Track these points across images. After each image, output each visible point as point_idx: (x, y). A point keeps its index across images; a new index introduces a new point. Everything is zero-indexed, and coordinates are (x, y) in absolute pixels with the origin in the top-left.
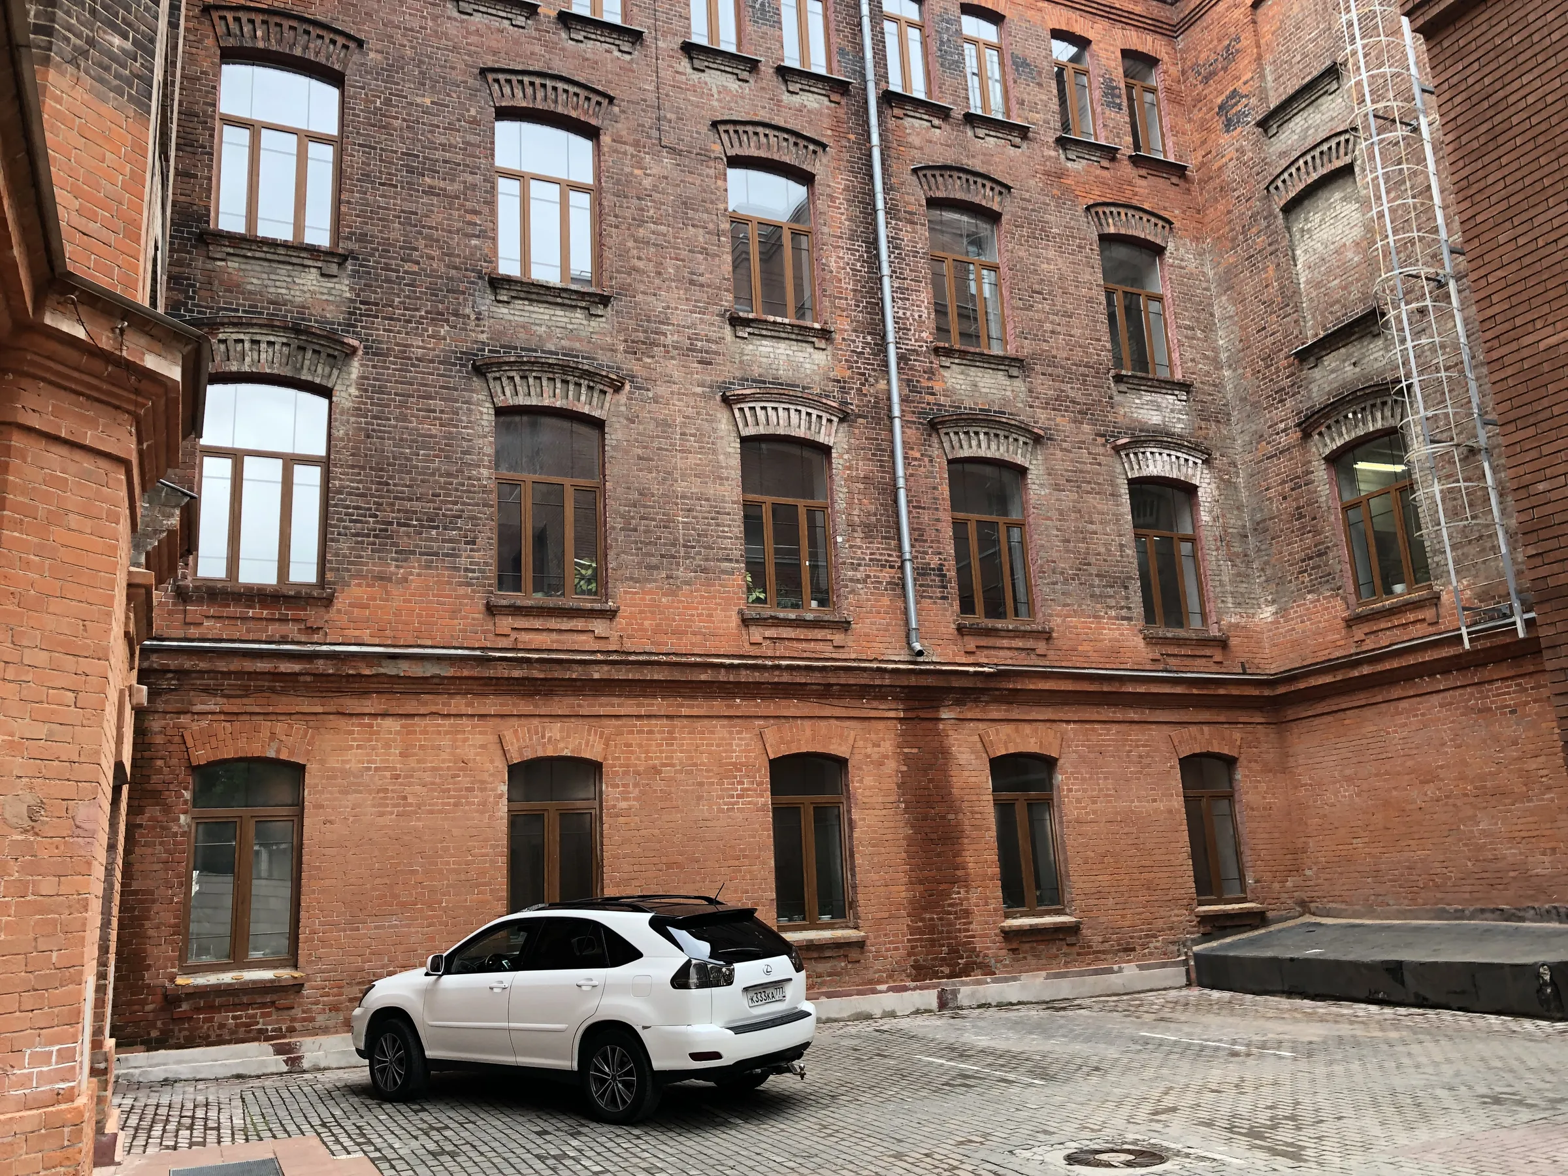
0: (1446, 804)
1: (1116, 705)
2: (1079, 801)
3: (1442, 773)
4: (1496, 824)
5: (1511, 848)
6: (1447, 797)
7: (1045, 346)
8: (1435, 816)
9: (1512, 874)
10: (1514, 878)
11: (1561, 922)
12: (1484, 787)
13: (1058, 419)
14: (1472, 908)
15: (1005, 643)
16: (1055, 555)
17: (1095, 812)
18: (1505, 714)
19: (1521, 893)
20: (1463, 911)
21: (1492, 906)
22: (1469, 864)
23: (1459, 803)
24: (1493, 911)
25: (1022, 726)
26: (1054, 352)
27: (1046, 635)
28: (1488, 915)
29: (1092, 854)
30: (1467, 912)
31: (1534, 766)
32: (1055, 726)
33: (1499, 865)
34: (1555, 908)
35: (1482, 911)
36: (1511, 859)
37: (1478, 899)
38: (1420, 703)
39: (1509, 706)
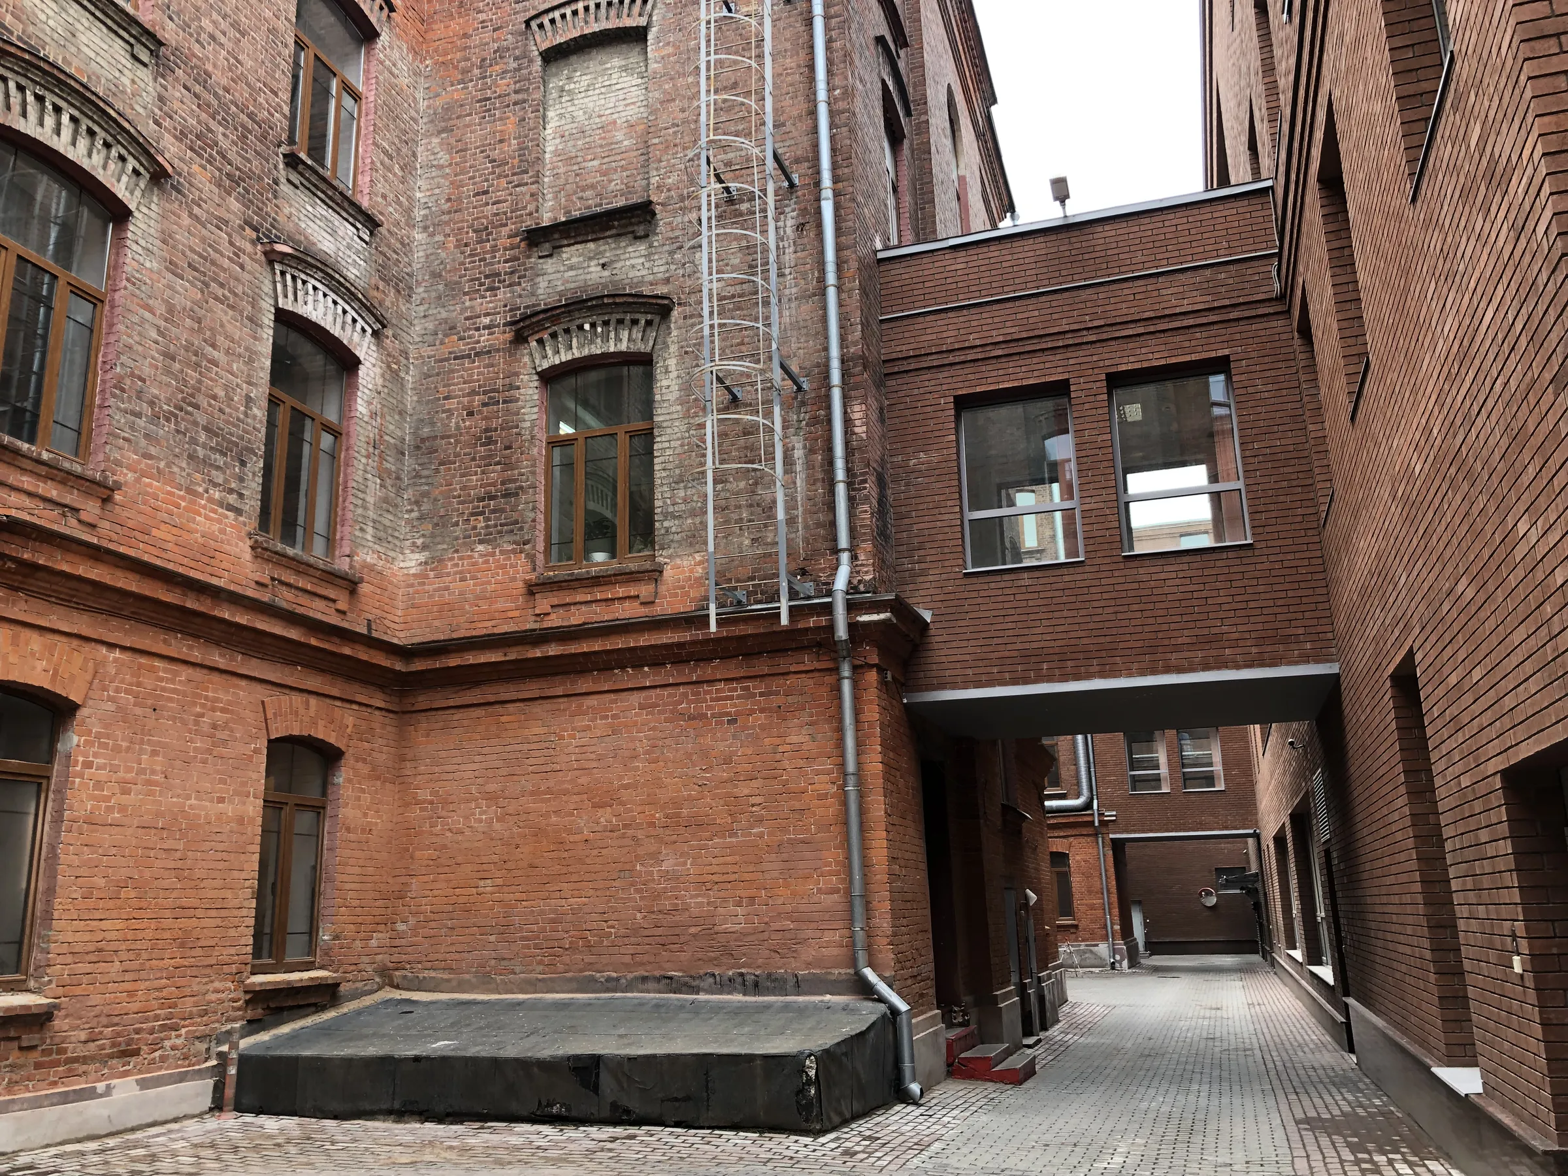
0: (623, 836)
1: (196, 636)
2: (99, 785)
3: (625, 795)
4: (685, 864)
5: (697, 896)
6: (625, 826)
7: (197, 48)
8: (604, 852)
9: (693, 930)
10: (694, 935)
11: (744, 995)
12: (678, 815)
13: (195, 168)
14: (630, 976)
15: (27, 482)
16: (147, 371)
17: (122, 809)
18: (722, 723)
19: (700, 955)
20: (618, 979)
21: (657, 973)
22: (639, 915)
23: (640, 834)
24: (658, 980)
25: (26, 633)
26: (209, 67)
27: (104, 492)
28: (651, 985)
29: (101, 882)
30: (623, 981)
31: (746, 792)
32: (87, 648)
33: (678, 918)
34: (742, 975)
35: (644, 979)
36: (695, 911)
37: (642, 964)
38: (615, 702)
39: (728, 714)
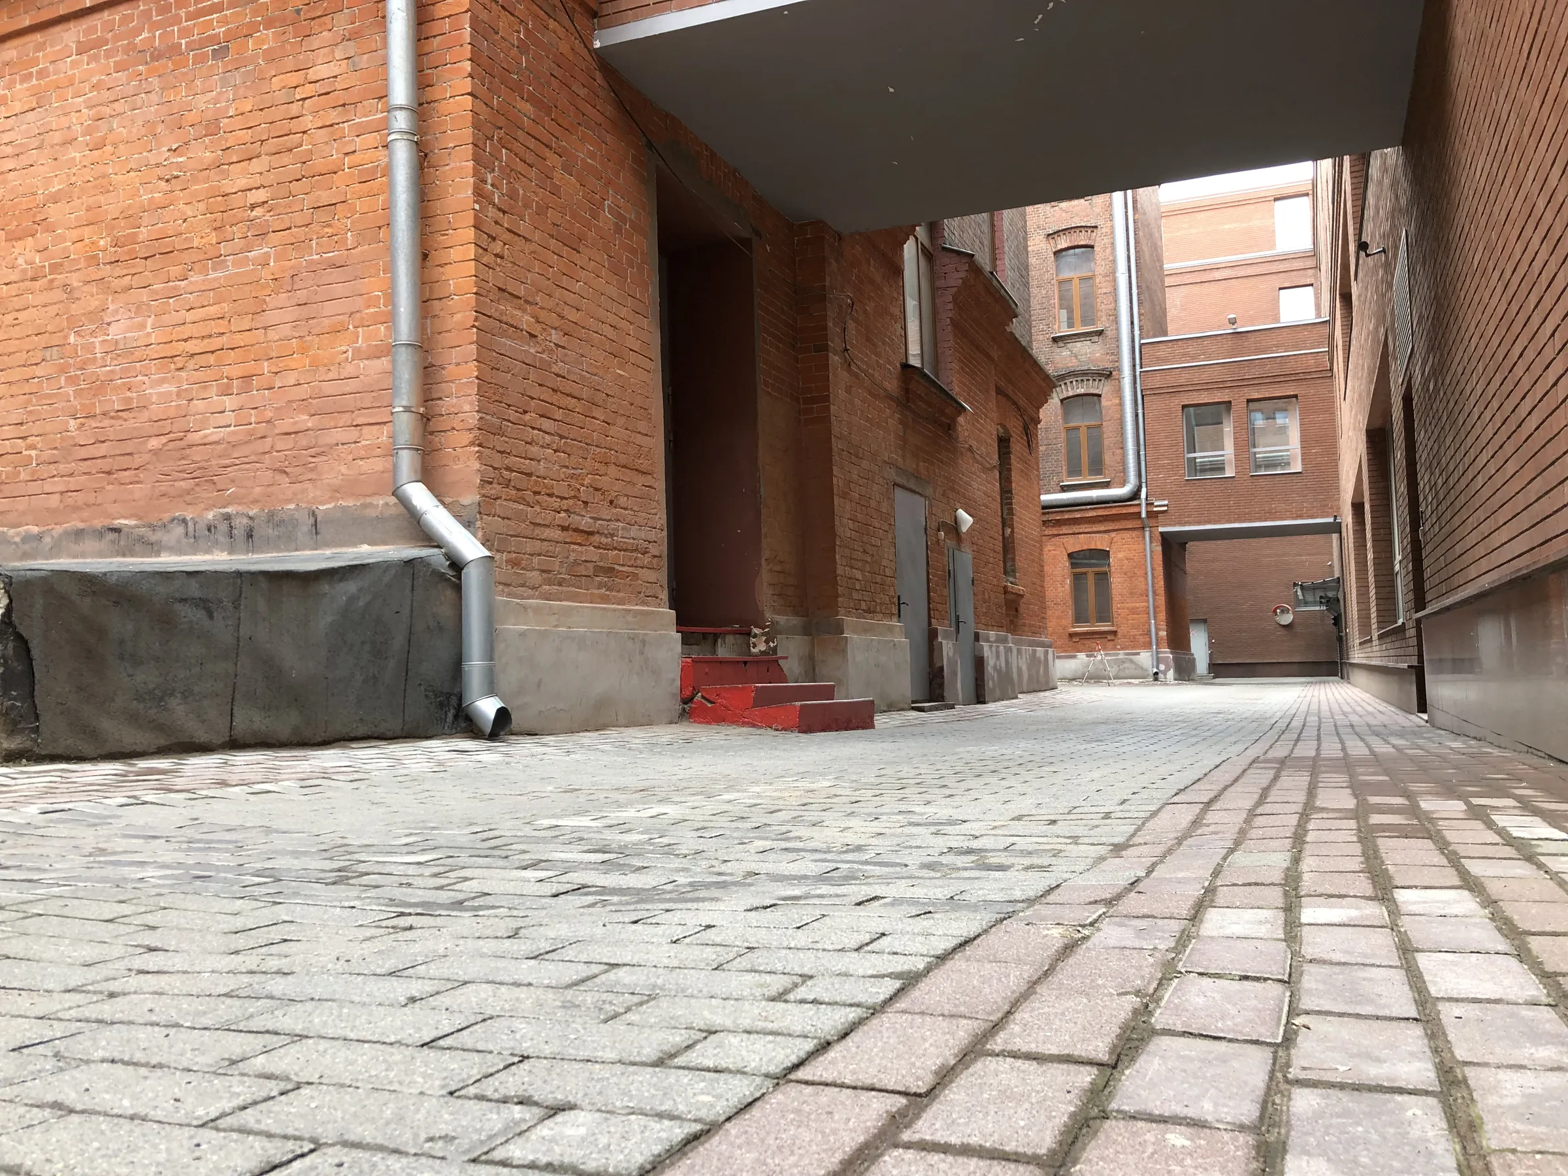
0: (50, 287)
3: (54, 212)
4: (143, 326)
5: (162, 381)
6: (55, 268)
8: (22, 316)
9: (154, 443)
10: (155, 452)
11: (231, 551)
12: (133, 239)
14: (58, 530)
18: (201, 60)
19: (164, 486)
20: (39, 537)
21: (98, 523)
22: (72, 423)
23: (75, 280)
24: (99, 534)
28: (90, 544)
30: (47, 540)
31: (242, 183)
33: (131, 424)
34: (228, 517)
35: (79, 534)
36: (156, 410)
37: (76, 508)
38: (41, 47)
39: (214, 39)
